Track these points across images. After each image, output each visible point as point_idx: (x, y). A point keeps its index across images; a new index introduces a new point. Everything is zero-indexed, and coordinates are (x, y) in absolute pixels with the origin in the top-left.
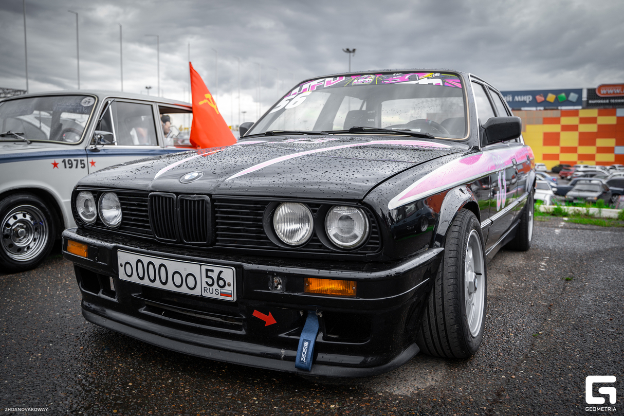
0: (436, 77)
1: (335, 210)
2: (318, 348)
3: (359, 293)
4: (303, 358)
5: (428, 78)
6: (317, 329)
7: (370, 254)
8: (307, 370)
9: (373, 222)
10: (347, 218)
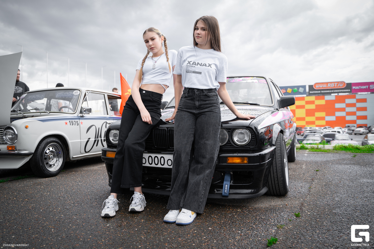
0: (254, 79)
1: (237, 131)
2: (231, 187)
3: (249, 162)
4: (226, 191)
5: (251, 80)
6: (230, 180)
7: (252, 147)
8: (227, 196)
9: (253, 134)
10: (241, 133)
